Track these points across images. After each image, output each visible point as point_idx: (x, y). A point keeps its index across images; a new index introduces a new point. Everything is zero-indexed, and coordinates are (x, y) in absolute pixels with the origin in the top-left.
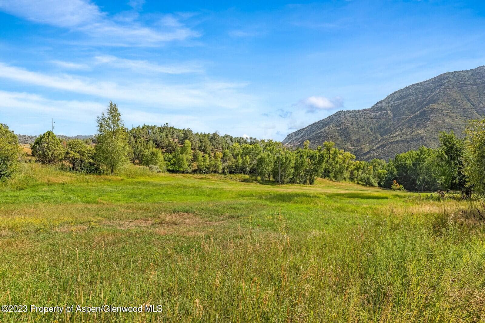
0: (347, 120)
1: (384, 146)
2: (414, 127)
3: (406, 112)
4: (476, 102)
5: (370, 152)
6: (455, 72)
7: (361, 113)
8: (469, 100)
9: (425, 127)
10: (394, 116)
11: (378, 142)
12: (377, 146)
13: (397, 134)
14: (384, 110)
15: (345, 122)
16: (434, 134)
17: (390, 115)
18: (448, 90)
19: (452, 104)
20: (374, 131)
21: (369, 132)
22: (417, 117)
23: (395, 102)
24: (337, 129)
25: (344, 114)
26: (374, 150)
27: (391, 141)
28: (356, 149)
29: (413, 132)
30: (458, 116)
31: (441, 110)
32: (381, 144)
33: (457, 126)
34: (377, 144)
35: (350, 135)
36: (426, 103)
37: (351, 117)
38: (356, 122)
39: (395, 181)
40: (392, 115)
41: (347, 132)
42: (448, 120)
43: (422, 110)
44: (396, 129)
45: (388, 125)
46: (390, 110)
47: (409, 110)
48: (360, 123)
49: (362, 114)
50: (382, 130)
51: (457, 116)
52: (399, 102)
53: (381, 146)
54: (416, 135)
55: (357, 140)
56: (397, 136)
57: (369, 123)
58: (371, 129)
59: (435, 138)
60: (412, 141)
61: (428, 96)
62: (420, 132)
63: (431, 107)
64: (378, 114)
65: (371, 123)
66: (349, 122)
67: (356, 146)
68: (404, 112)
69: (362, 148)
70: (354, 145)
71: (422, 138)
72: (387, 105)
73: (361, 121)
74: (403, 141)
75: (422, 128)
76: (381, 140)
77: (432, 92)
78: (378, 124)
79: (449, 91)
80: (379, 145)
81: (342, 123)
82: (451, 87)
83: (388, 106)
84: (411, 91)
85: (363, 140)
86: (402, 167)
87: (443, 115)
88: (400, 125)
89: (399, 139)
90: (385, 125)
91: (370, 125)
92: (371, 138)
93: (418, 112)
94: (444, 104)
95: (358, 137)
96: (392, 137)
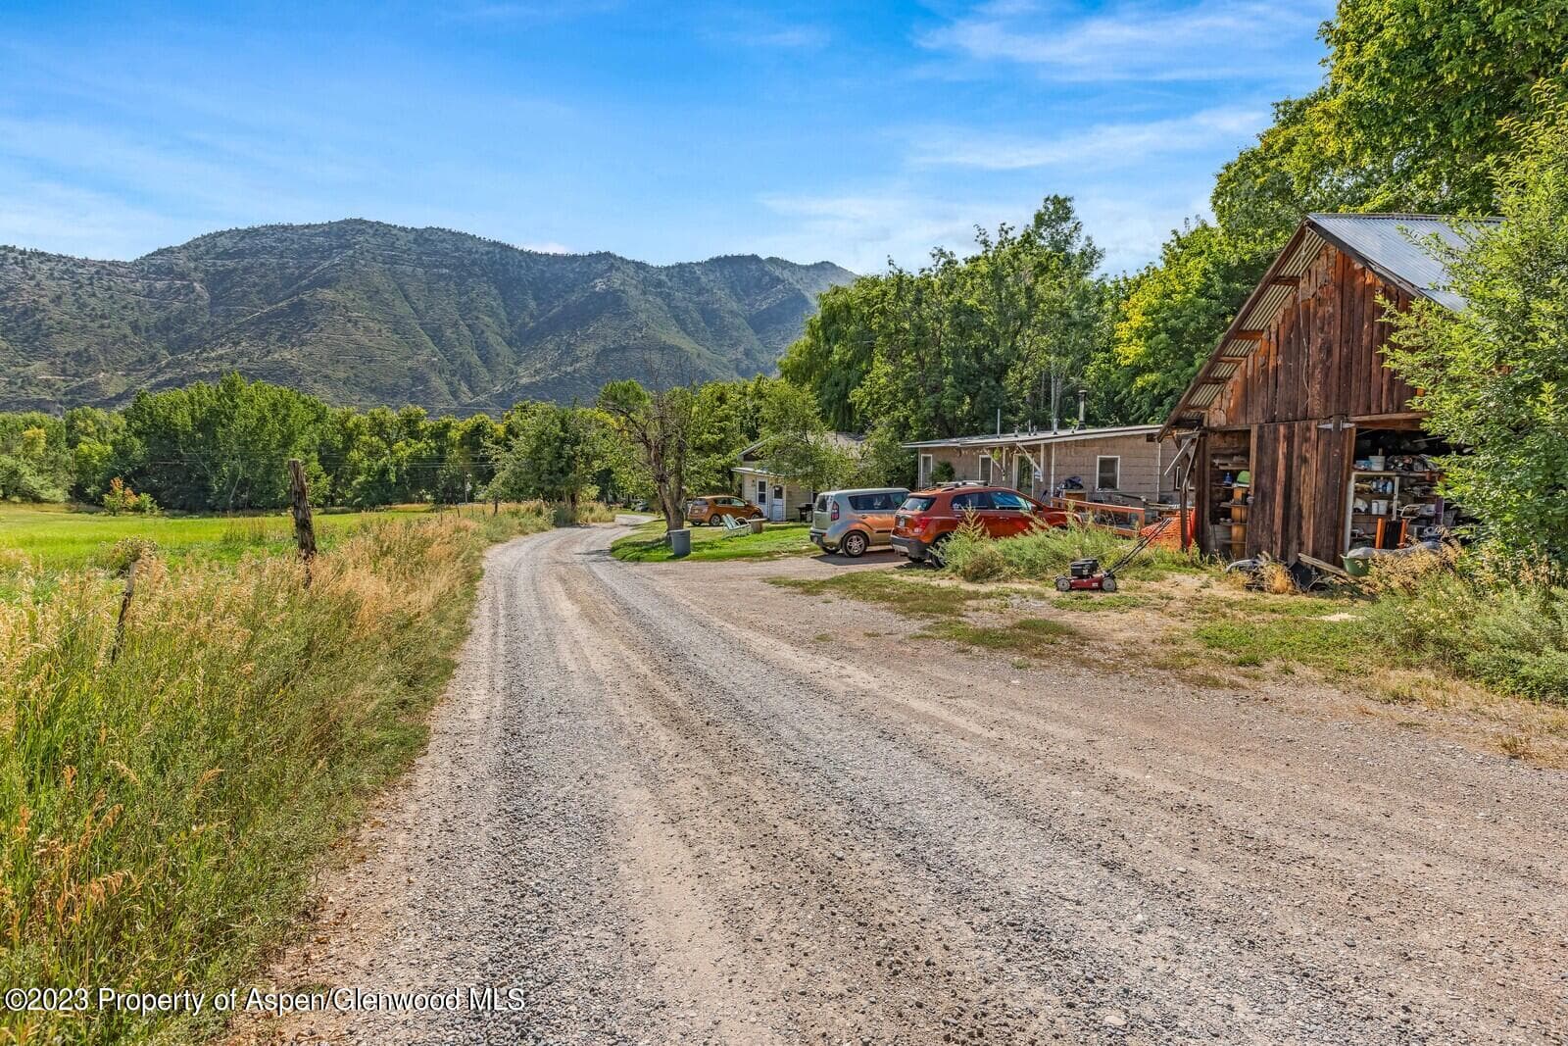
0: (33, 283)
2: (272, 339)
3: (252, 297)
4: (421, 306)
6: (378, 223)
7: (93, 270)
8: (406, 297)
9: (303, 343)
10: (215, 301)
11: (159, 370)
12: (153, 381)
13: (220, 351)
14: (182, 276)
15: (26, 287)
16: (324, 366)
17: (200, 297)
18: (363, 262)
19: (370, 298)
20: (144, 334)
21: (125, 336)
22: (281, 313)
23: (219, 262)
25: (23, 261)
27: (203, 370)
28: (74, 384)
29: (269, 352)
30: (384, 331)
31: (345, 307)
32: (167, 376)
33: (379, 352)
34: (153, 375)
35: (47, 336)
36: (305, 282)
37: (51, 277)
38: (74, 294)
40: (206, 296)
41: (33, 323)
42: (359, 336)
43: (295, 299)
44: (218, 338)
45: (195, 323)
46: (202, 281)
47: (259, 292)
48: (92, 301)
49: (97, 273)
50: (173, 336)
51: (380, 331)
52: (230, 264)
54: (276, 362)
55: (79, 354)
56: (221, 358)
57: (124, 307)
58: (135, 328)
61: (313, 268)
62: (288, 355)
63: (319, 296)
64: (159, 285)
65: (132, 309)
66: (43, 293)
67: (74, 375)
68: (245, 294)
69: (96, 383)
70: (64, 371)
71: (293, 372)
72: (192, 265)
73: (94, 295)
75: (293, 345)
76: (168, 365)
77: (322, 258)
78: (162, 314)
79: (365, 266)
80: (161, 378)
81: (10, 289)
82: (369, 256)
83: (196, 269)
84: (269, 242)
85: (101, 358)
86: (159, 433)
87: (349, 321)
88: (233, 330)
90: (183, 321)
91: (131, 315)
92: (131, 356)
93: (284, 303)
94: (351, 294)
95: (81, 346)
96: (207, 359)
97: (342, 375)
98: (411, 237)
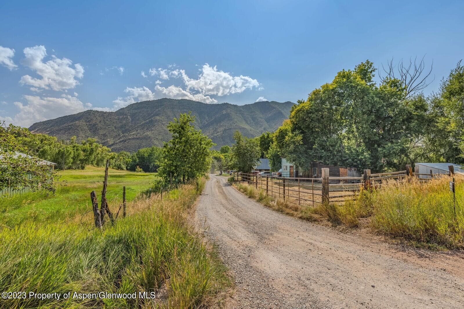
0: (96, 118)
1: (124, 141)
2: (145, 129)
3: (141, 119)
5: (114, 145)
6: (170, 99)
9: (152, 130)
10: (132, 120)
11: (121, 138)
12: (119, 140)
13: (134, 133)
14: (126, 115)
15: (94, 119)
16: (157, 136)
17: (129, 120)
18: (166, 109)
19: (167, 118)
20: (117, 129)
21: (113, 130)
22: (147, 123)
23: (134, 111)
24: (87, 124)
25: (94, 113)
26: (117, 143)
27: (130, 138)
28: (103, 142)
29: (144, 133)
31: (161, 121)
32: (122, 139)
34: (119, 139)
35: (98, 130)
36: (152, 115)
37: (99, 116)
38: (103, 120)
39: (138, 167)
40: (131, 119)
41: (95, 128)
42: (165, 128)
43: (150, 119)
44: (133, 130)
45: (128, 126)
46: (130, 116)
47: (142, 118)
48: (107, 122)
49: (108, 115)
50: (123, 129)
52: (136, 111)
53: (123, 141)
54: (146, 135)
55: (104, 134)
56: (134, 134)
57: (113, 123)
58: (115, 128)
59: (157, 138)
60: (143, 139)
61: (154, 111)
62: (149, 133)
63: (156, 118)
64: (121, 117)
65: (115, 123)
66: (98, 120)
67: (103, 139)
68: (139, 118)
69: (108, 141)
70: (101, 138)
71: (149, 138)
72: (128, 112)
73: (107, 120)
74: (138, 139)
75: (150, 131)
76: (122, 137)
77: (156, 109)
78: (121, 124)
80: (121, 140)
81: (91, 120)
82: (167, 107)
83: (128, 113)
84: (145, 105)
85: (108, 135)
86: (142, 158)
87: (162, 124)
88: (136, 128)
89: (135, 136)
90: (125, 126)
91: (115, 125)
92: (115, 134)
93: (148, 121)
94: (163, 117)
95: (105, 132)
96: (131, 135)
97: (160, 138)
98: (177, 102)
